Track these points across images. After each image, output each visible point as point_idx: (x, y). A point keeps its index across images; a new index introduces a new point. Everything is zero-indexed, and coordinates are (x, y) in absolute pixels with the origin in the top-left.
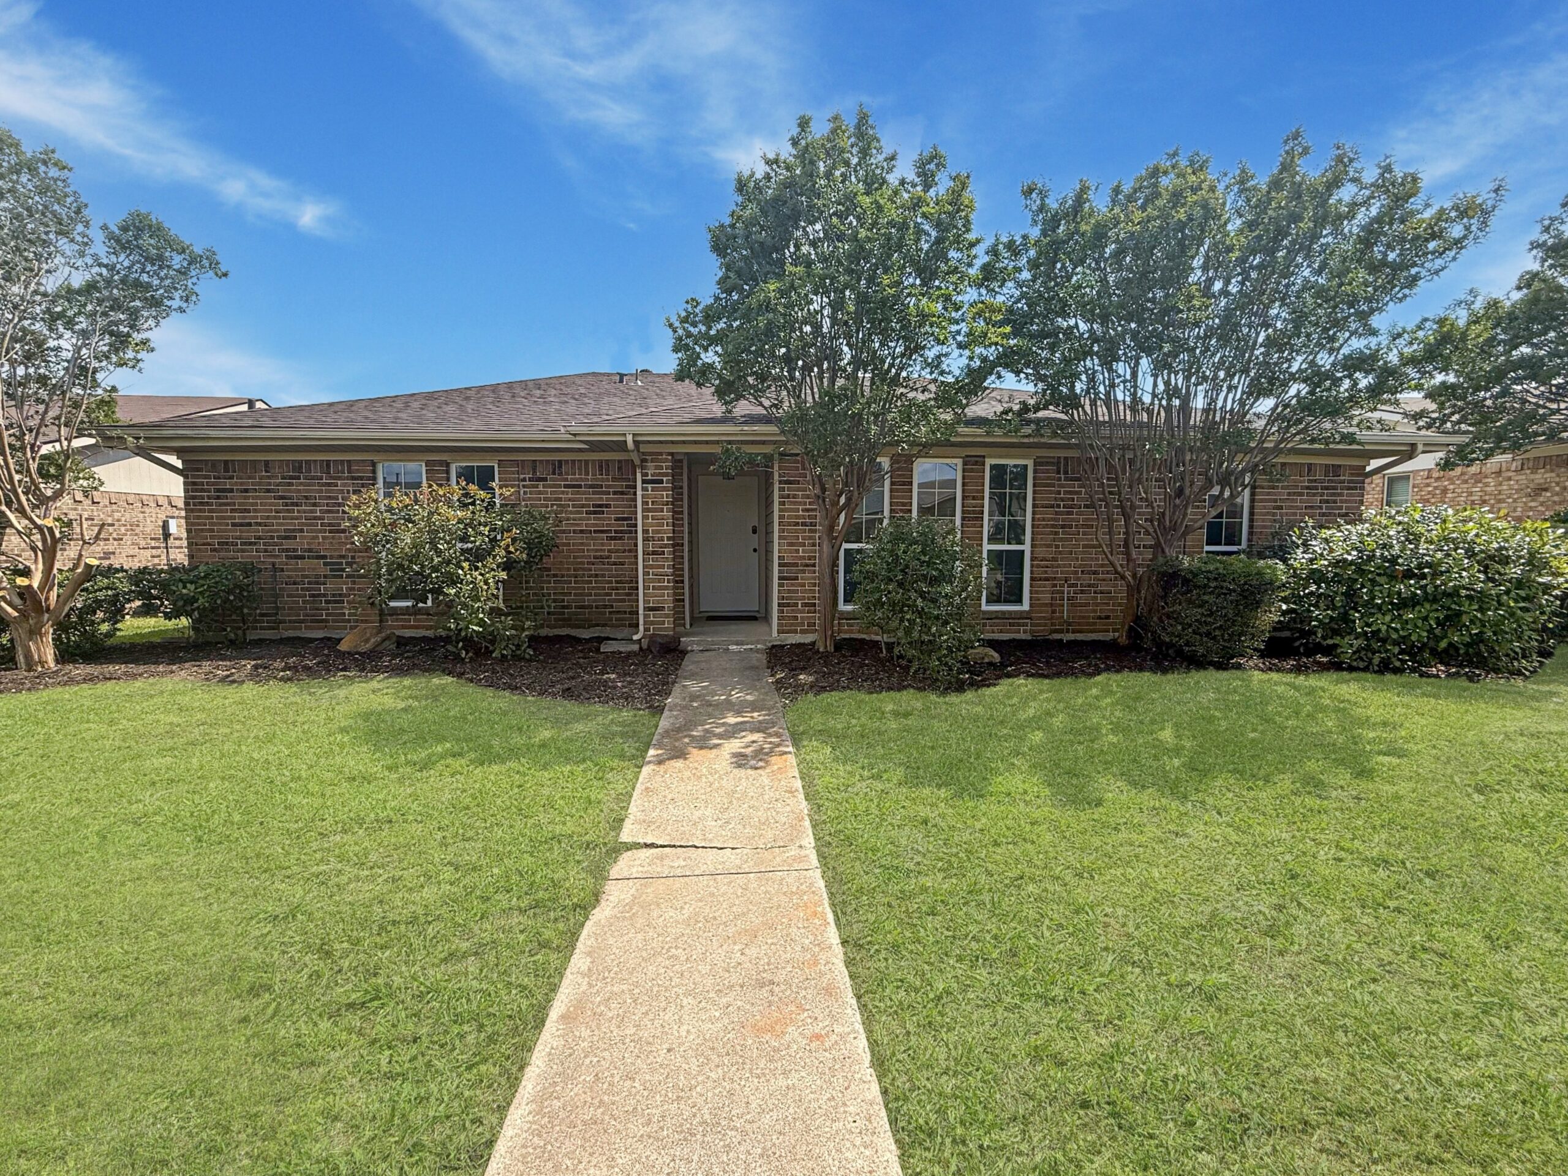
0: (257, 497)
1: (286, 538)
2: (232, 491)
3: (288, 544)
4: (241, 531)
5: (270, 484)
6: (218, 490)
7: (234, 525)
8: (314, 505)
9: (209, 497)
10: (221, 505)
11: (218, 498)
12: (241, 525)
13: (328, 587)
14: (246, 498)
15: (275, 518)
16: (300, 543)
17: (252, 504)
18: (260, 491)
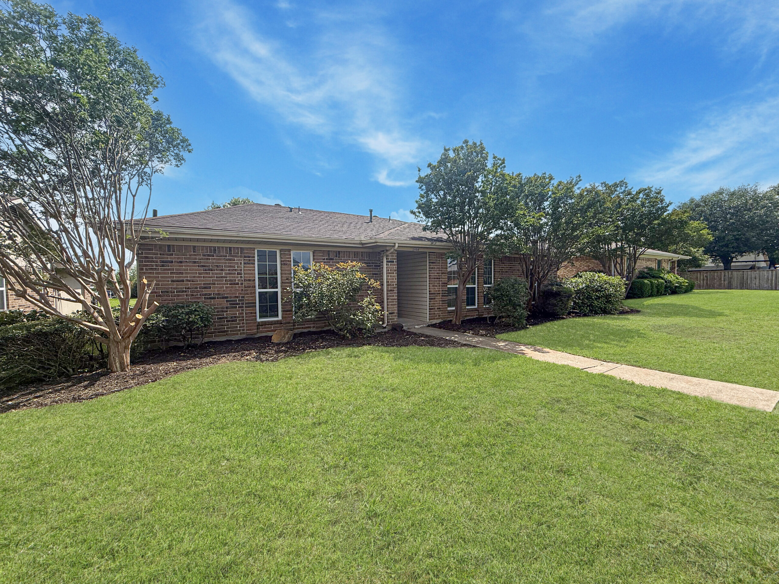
0: (188, 266)
1: (205, 288)
2: (172, 262)
3: (205, 291)
4: (177, 285)
5: (196, 259)
6: (163, 262)
7: (173, 281)
8: (222, 270)
9: (156, 266)
10: (164, 270)
11: (163, 266)
12: (178, 281)
13: (229, 313)
14: (180, 266)
15: (199, 277)
16: (214, 290)
17: (185, 270)
18: (190, 262)
